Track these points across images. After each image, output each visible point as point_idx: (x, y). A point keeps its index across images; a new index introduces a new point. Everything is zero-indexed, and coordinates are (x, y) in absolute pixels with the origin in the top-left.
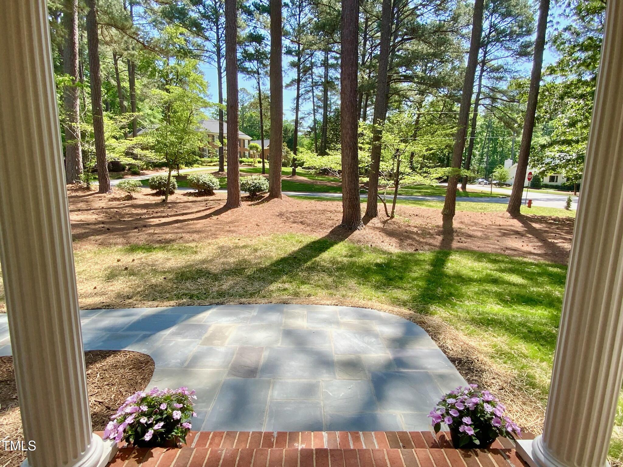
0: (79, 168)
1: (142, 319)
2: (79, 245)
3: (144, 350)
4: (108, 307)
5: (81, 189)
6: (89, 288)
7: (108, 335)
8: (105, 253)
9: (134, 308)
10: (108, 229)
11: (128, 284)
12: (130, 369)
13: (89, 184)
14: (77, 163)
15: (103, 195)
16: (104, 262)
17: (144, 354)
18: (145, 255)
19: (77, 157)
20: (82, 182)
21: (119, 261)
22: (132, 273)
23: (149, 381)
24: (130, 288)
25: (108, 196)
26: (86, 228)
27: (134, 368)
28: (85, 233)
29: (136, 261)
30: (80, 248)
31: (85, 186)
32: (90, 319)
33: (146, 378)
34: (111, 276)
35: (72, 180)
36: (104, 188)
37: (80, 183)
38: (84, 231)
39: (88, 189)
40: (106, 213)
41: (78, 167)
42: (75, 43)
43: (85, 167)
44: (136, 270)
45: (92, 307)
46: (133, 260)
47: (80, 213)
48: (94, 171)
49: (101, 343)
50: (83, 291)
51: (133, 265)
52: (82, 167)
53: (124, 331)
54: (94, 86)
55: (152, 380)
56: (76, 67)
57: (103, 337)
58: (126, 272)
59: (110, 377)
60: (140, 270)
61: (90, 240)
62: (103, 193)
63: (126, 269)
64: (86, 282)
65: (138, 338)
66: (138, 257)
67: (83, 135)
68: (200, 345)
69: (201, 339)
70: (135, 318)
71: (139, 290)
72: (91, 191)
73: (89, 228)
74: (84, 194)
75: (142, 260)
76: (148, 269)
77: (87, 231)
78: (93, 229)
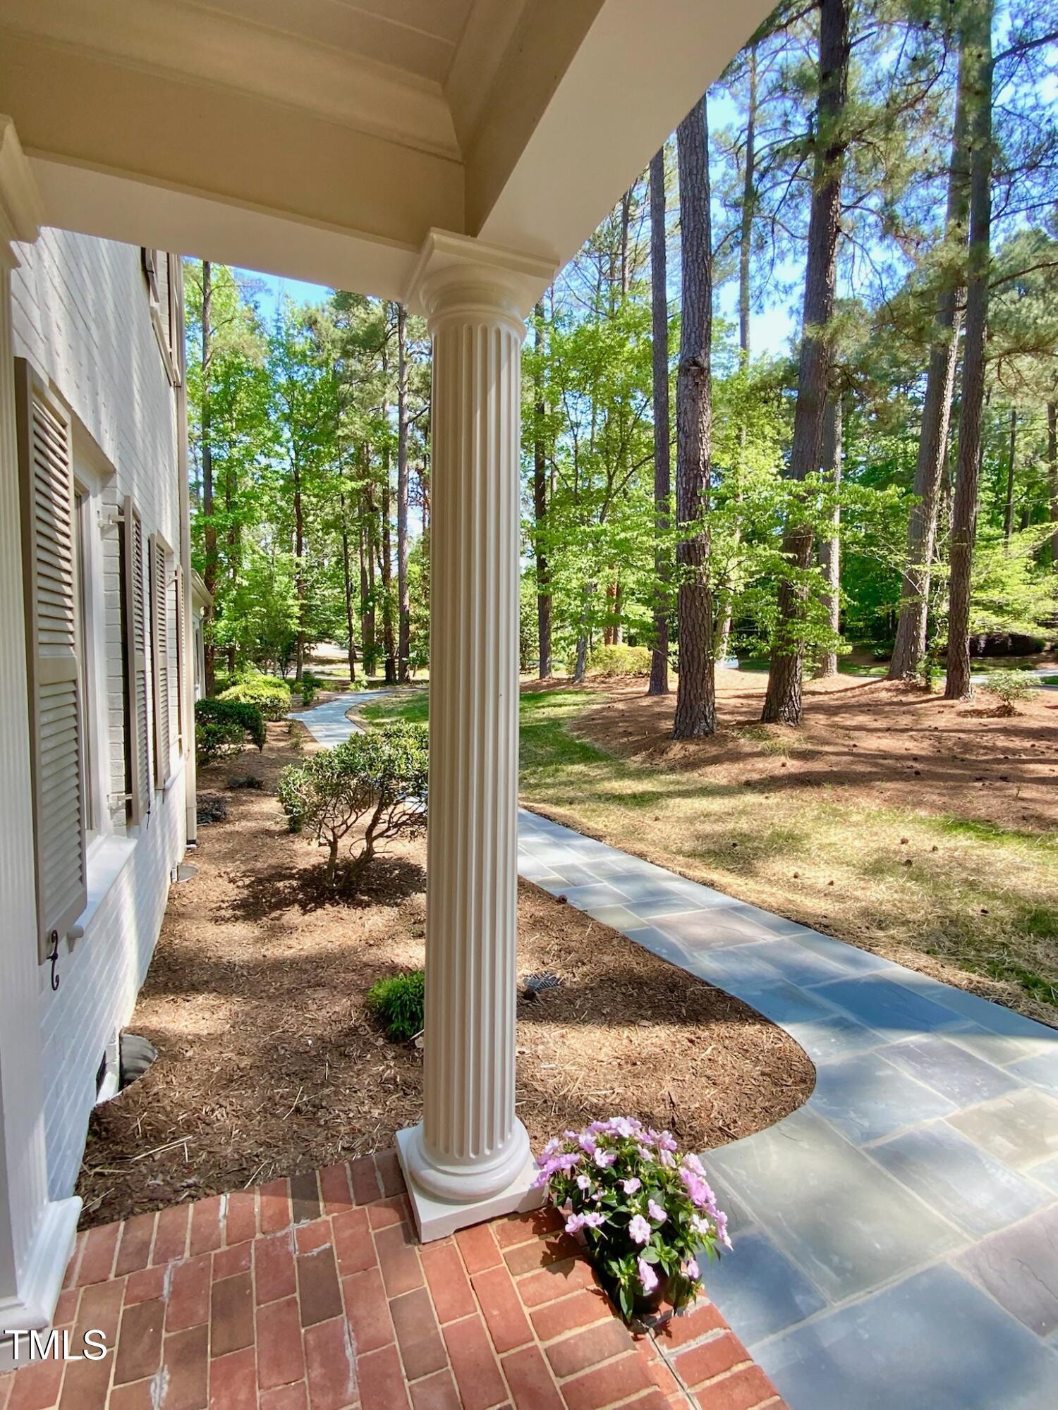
0: (916, 650)
1: (865, 983)
2: (847, 794)
3: (815, 1050)
4: (826, 928)
5: (915, 688)
6: (821, 880)
7: (780, 984)
8: (887, 820)
9: (870, 951)
10: (917, 773)
11: (896, 896)
12: (763, 1074)
13: (929, 680)
14: (915, 640)
15: (950, 702)
16: (876, 838)
17: (808, 1060)
18: (968, 843)
19: (916, 627)
20: (918, 675)
21: (904, 842)
22: (918, 877)
23: (773, 1122)
24: (894, 905)
25: (960, 704)
26: (876, 765)
27: (769, 1075)
28: (870, 773)
29: (940, 852)
30: (847, 800)
31: (923, 684)
32: (778, 939)
33: (771, 1114)
34: (875, 869)
35: (901, 672)
36: (956, 689)
37: (914, 677)
38: (870, 769)
39: (927, 689)
40: (939, 739)
41: (916, 647)
42: (942, 415)
43: (927, 647)
44: (927, 871)
45: (799, 917)
46: (935, 849)
47: (887, 734)
48: (944, 652)
49: (758, 993)
50: (809, 882)
51: (928, 860)
52: (923, 647)
53: (815, 990)
54: (962, 486)
55: (778, 1124)
56: (938, 459)
57: (772, 982)
58: (905, 869)
59: (723, 1066)
60: (938, 875)
61: (873, 788)
62: (952, 699)
63: (909, 863)
64: (823, 866)
65: (827, 1018)
66: (948, 845)
67: (934, 584)
68: (949, 1120)
69: (963, 1105)
70: (852, 973)
71: (911, 916)
72: (930, 693)
73: (882, 765)
74: (915, 700)
75: (956, 854)
76: (959, 875)
77: (874, 770)
78: (888, 768)
